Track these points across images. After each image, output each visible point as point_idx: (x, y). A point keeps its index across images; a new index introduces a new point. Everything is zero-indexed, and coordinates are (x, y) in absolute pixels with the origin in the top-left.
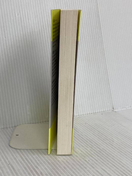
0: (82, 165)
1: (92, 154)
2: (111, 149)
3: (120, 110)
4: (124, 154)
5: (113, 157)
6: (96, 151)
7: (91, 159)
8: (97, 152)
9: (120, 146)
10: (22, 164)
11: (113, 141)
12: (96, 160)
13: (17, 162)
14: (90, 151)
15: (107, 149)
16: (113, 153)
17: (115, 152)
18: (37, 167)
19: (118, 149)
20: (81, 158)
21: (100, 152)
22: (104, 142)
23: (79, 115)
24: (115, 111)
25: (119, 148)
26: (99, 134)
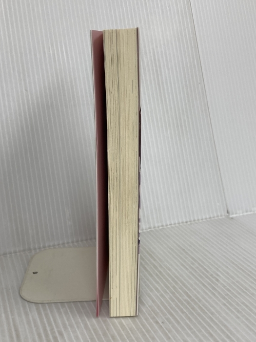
0: (148, 331)
1: (171, 308)
2: (211, 298)
3: (241, 214)
4: (236, 309)
5: (211, 316)
6: (180, 301)
7: (168, 319)
8: (182, 304)
9: (229, 290)
10: (36, 326)
11: (217, 280)
12: (178, 322)
13: (28, 322)
14: (170, 302)
15: (204, 298)
16: (212, 306)
17: (217, 304)
18: (61, 334)
19: (224, 298)
20: (148, 317)
21: (188, 303)
22: (199, 281)
23: (162, 226)
24: (232, 218)
25: (227, 295)
26: (193, 263)
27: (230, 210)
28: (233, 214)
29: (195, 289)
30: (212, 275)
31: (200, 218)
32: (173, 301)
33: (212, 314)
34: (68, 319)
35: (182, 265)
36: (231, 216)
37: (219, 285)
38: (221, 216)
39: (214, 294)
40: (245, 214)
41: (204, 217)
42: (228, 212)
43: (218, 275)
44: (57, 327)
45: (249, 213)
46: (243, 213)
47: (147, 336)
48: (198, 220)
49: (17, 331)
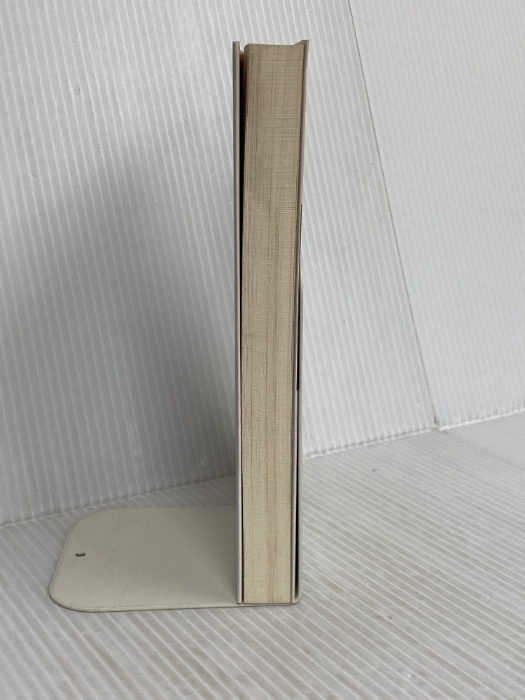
0: (368, 634)
2: (462, 570)
5: (476, 600)
7: (397, 611)
9: (491, 555)
11: (463, 540)
14: (389, 582)
17: (478, 579)
20: (359, 610)
27: (439, 417)
28: (444, 424)
29: (427, 557)
30: (448, 532)
31: (386, 435)
32: (394, 580)
33: (477, 595)
34: (202, 627)
35: (384, 518)
36: (442, 429)
37: (469, 547)
38: (424, 428)
39: (467, 564)
40: (467, 423)
41: (393, 433)
42: (436, 422)
43: (460, 531)
44: (187, 642)
45: (474, 421)
46: (463, 421)
47: (371, 641)
48: (382, 438)
49: (104, 655)
